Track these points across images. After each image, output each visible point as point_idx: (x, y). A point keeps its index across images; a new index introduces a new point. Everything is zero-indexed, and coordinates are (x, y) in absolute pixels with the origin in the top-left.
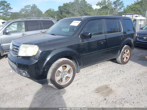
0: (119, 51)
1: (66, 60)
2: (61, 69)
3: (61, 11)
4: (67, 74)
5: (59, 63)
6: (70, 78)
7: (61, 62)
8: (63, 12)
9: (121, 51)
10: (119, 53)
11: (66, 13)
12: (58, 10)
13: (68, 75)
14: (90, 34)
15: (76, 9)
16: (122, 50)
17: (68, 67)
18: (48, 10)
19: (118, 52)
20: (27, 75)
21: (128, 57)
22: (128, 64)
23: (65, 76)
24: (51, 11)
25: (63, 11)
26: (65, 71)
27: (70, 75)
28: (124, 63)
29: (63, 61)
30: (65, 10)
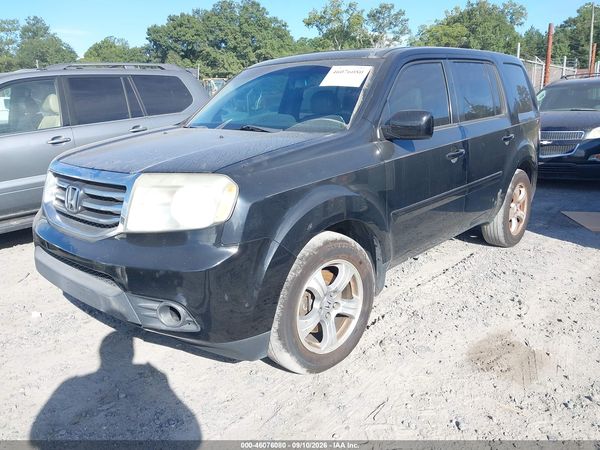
0: (499, 193)
1: (335, 241)
2: (317, 281)
3: (161, 46)
4: (340, 301)
5: (310, 256)
6: (352, 317)
7: (319, 248)
8: (171, 52)
9: (505, 192)
10: (499, 199)
11: (183, 57)
12: (148, 42)
13: (344, 307)
14: (425, 119)
15: (223, 41)
16: (509, 190)
17: (347, 272)
18: (99, 42)
19: (496, 199)
20: (185, 323)
21: (523, 214)
22: (522, 244)
23: (334, 313)
24: (113, 49)
25: (169, 48)
26: (333, 289)
27: (352, 305)
28: (512, 241)
29: (326, 243)
30: (176, 41)
